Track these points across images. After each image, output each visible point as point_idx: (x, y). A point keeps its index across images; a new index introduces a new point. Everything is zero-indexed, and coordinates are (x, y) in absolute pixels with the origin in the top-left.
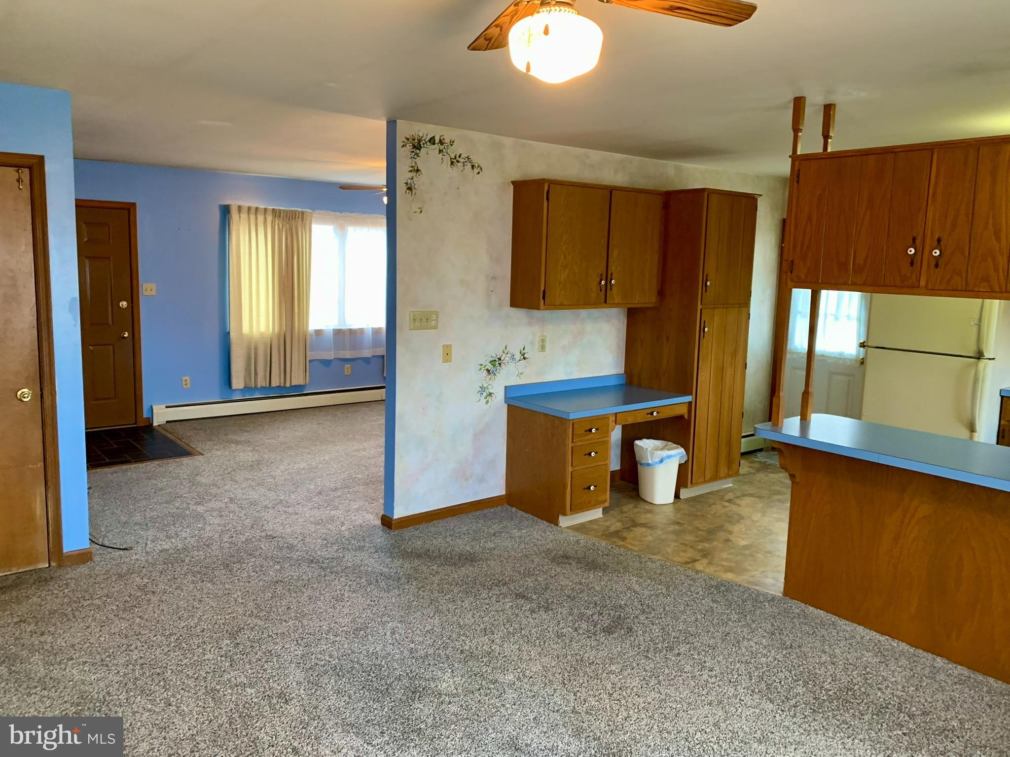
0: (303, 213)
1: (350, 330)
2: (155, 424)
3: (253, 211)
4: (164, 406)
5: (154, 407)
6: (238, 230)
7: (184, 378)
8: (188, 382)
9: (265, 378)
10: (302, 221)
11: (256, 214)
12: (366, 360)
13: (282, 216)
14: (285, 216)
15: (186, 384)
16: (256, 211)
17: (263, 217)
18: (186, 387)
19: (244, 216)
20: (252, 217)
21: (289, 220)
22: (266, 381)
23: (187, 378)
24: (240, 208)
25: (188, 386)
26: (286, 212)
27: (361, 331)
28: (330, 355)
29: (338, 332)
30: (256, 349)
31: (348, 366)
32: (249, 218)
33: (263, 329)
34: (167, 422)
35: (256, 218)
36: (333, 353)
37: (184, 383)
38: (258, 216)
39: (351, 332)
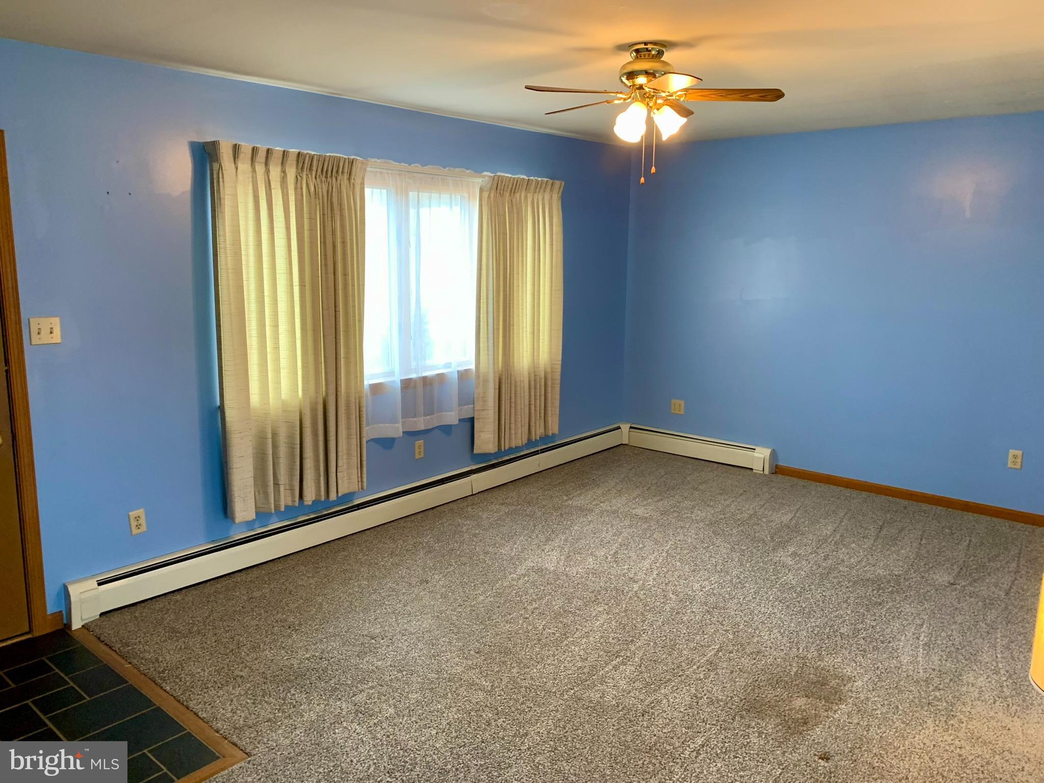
0: (352, 163)
1: (425, 379)
2: (76, 625)
3: (262, 155)
4: (93, 583)
5: (71, 589)
6: (235, 196)
7: (133, 514)
8: (143, 521)
9: (292, 490)
10: (349, 179)
11: (266, 164)
12: (446, 429)
13: (314, 168)
14: (319, 170)
15: (138, 526)
16: (267, 158)
17: (279, 169)
18: (139, 531)
19: (244, 166)
20: (260, 169)
21: (326, 177)
22: (293, 496)
23: (140, 512)
24: (236, 149)
25: (144, 528)
26: (322, 160)
27: (441, 377)
28: (395, 430)
29: (407, 384)
30: (275, 435)
31: (420, 443)
32: (254, 171)
33: (285, 393)
34: (102, 614)
35: (267, 172)
36: (400, 425)
37: (134, 523)
38: (271, 168)
39: (426, 382)
